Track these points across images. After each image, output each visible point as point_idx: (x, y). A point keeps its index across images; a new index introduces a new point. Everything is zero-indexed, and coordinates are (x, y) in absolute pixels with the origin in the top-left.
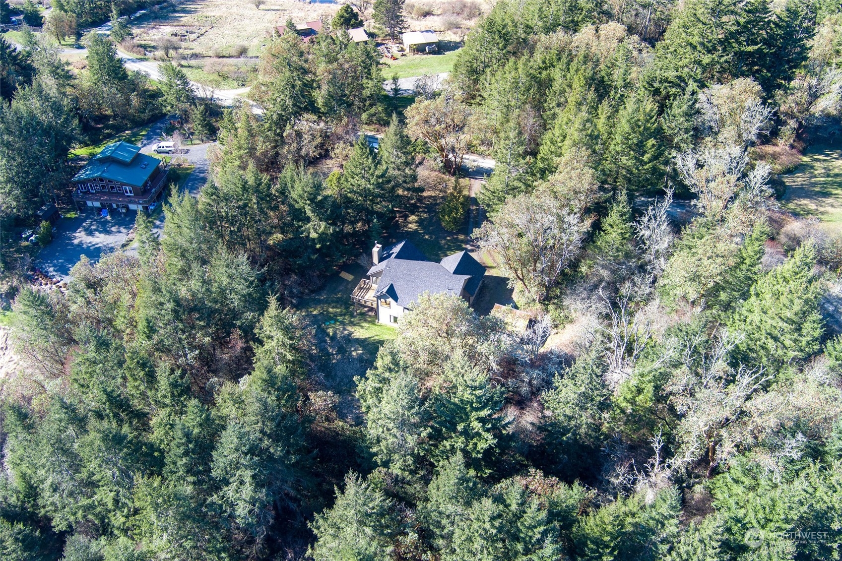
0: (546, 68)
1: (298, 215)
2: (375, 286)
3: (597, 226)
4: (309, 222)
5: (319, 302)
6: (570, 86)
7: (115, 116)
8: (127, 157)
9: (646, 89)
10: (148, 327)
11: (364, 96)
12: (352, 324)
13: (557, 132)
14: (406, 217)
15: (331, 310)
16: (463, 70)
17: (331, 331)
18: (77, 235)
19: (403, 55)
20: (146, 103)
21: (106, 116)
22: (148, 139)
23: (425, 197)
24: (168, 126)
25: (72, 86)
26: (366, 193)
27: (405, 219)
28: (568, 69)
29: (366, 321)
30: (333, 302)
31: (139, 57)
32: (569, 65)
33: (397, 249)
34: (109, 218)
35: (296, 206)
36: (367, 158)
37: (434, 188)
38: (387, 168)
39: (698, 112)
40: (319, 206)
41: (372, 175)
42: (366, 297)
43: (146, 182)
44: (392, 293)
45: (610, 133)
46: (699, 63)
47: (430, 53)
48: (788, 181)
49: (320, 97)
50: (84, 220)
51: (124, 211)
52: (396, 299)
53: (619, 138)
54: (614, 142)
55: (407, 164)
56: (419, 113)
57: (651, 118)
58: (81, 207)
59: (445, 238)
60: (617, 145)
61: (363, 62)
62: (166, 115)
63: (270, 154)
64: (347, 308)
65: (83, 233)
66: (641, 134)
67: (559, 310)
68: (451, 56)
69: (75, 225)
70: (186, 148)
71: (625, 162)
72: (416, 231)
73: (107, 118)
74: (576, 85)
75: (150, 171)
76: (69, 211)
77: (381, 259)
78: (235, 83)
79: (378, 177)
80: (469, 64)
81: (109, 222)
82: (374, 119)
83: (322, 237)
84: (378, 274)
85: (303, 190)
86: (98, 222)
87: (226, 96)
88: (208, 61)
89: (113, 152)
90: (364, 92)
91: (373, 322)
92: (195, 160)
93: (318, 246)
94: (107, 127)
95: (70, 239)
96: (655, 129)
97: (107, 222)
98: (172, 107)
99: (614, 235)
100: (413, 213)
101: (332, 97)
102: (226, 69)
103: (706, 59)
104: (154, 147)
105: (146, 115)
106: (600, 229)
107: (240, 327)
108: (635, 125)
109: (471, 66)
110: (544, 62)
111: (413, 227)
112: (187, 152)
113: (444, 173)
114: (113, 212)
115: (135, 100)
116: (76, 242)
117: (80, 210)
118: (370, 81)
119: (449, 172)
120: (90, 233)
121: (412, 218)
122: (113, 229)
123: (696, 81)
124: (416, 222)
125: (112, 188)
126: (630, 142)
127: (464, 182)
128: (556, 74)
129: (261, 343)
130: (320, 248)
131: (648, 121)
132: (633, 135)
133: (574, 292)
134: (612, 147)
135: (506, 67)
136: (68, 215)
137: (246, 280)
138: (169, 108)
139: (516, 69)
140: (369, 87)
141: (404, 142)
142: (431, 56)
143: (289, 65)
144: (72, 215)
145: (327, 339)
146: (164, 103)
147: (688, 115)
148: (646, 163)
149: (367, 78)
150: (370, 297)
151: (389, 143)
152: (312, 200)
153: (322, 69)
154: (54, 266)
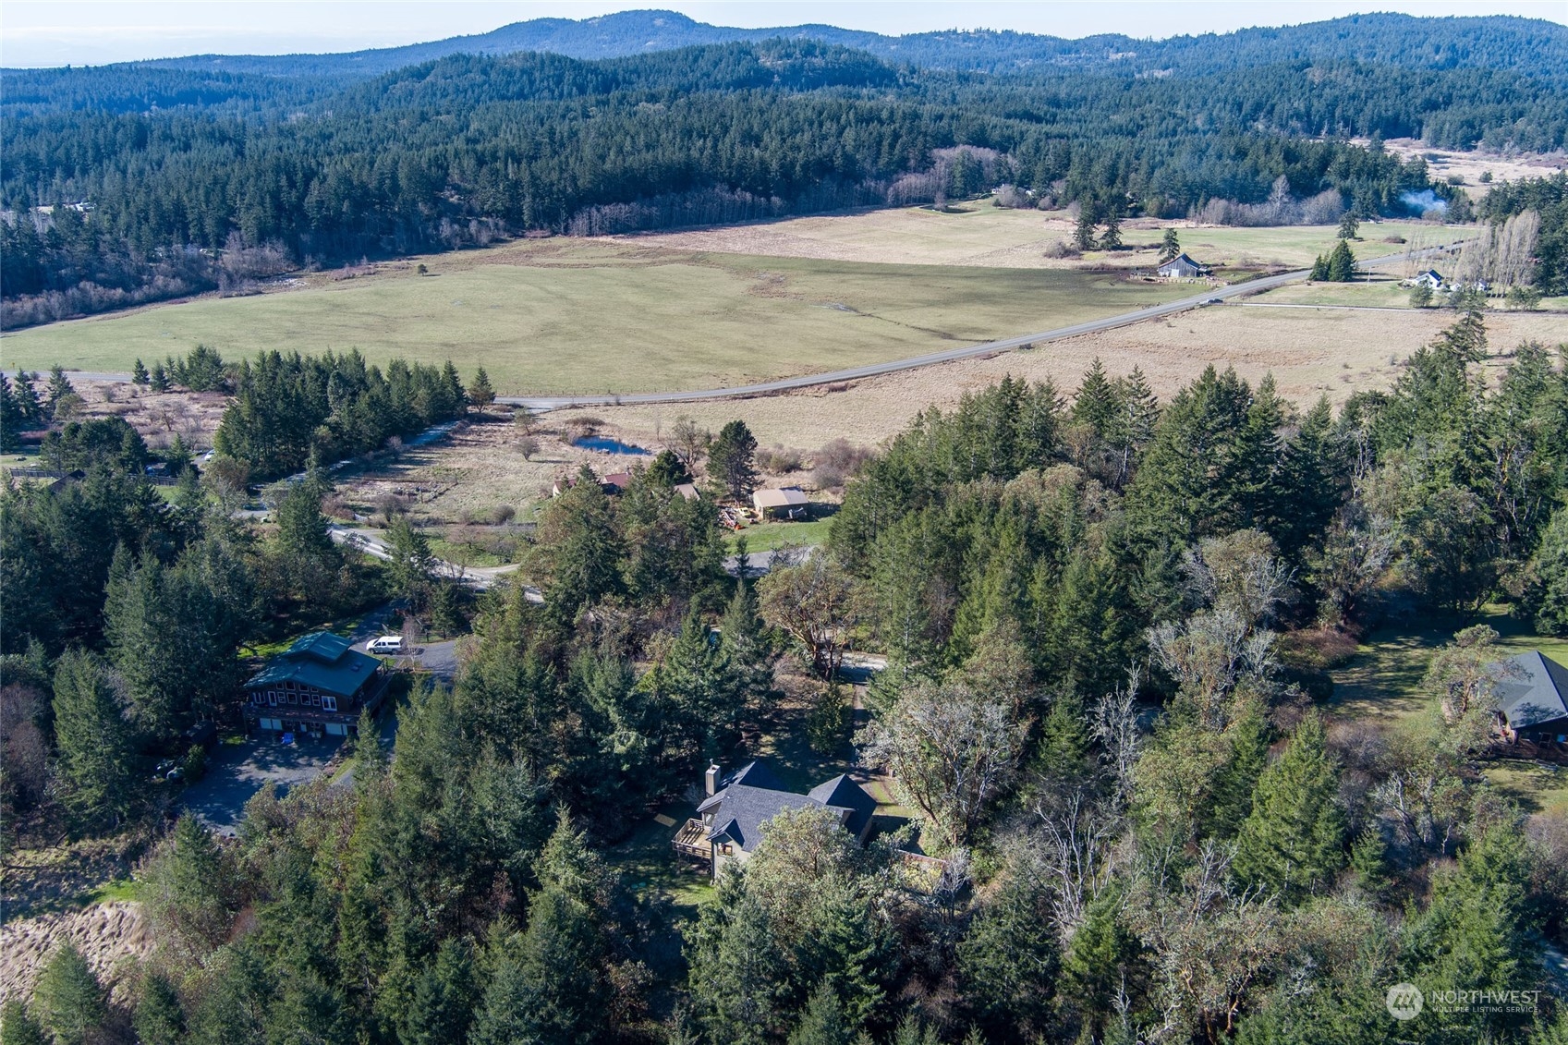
0: (961, 524)
1: (598, 723)
2: (708, 829)
3: (1037, 732)
4: (612, 732)
5: (622, 857)
6: (996, 545)
7: (309, 603)
8: (331, 653)
9: (1113, 552)
10: (373, 865)
11: (695, 570)
12: (675, 886)
13: (975, 604)
14: (757, 737)
15: (640, 868)
16: (843, 534)
17: (640, 897)
18: (243, 768)
19: (753, 523)
20: (360, 585)
21: (294, 601)
22: (359, 635)
23: (786, 711)
24: (392, 616)
25: (254, 553)
26: (695, 695)
27: (756, 741)
28: (993, 523)
29: (694, 882)
30: (644, 856)
31: (344, 521)
32: (993, 517)
33: (741, 775)
34: (294, 745)
35: (595, 708)
36: (701, 641)
37: (800, 698)
38: (729, 661)
39: (1183, 576)
40: (629, 706)
41: (707, 666)
42: (696, 845)
43: (358, 691)
44: (734, 832)
45: (1050, 604)
46: (1185, 512)
47: (795, 520)
48: (1337, 678)
49: (629, 569)
50: (256, 748)
51: (319, 735)
52: (740, 841)
53: (1063, 609)
54: (1057, 615)
55: (759, 655)
56: (775, 586)
57: (1108, 579)
58: (253, 730)
59: (816, 766)
60: (1062, 619)
61: (694, 520)
62: (390, 599)
63: (552, 647)
64: (666, 865)
65: (252, 766)
66: (1095, 602)
67: (988, 857)
68: (827, 522)
69: (241, 754)
70: (420, 646)
71: (1076, 643)
72: (772, 756)
73: (297, 604)
74: (1004, 542)
75: (364, 675)
76: (231, 735)
77: (718, 789)
78: (496, 559)
79: (717, 671)
80: (851, 527)
81: (294, 751)
82: (709, 603)
83: (630, 755)
84: (713, 809)
85: (606, 683)
86: (276, 751)
87: (483, 575)
88: (453, 528)
89: (312, 645)
90: (695, 563)
91: (705, 884)
92: (432, 663)
93: (625, 768)
94: (297, 617)
95: (232, 774)
96: (1115, 594)
97: (292, 751)
98: (400, 588)
99: (1064, 743)
100: (768, 733)
101: (648, 568)
102: (482, 538)
103: (1193, 505)
104: (371, 644)
105: (358, 601)
106: (1043, 735)
107: (508, 870)
108: (1085, 590)
109: (856, 530)
110: (959, 516)
111: (769, 751)
112: (421, 651)
113: (815, 678)
114: (300, 738)
115: (344, 578)
116: (242, 778)
117: (249, 732)
118: (704, 549)
119: (823, 675)
120: (264, 766)
121: (766, 739)
122: (300, 761)
123: (1183, 537)
124: (772, 745)
125: (305, 698)
126: (1080, 613)
127: (846, 689)
128: (977, 531)
129: (539, 887)
130: (628, 770)
131: (1102, 584)
132: (1083, 603)
133: (1008, 829)
134: (1055, 623)
135: (904, 523)
136: (230, 741)
137: (521, 799)
138: (395, 589)
139: (918, 525)
140: (703, 553)
141: (753, 626)
142: (797, 523)
143: (587, 521)
144: (236, 740)
145: (636, 909)
146: (389, 582)
147: (1167, 579)
148: (1106, 644)
149: (700, 543)
150: (702, 844)
151: (732, 623)
152: (620, 698)
153: (632, 531)
154: (206, 811)
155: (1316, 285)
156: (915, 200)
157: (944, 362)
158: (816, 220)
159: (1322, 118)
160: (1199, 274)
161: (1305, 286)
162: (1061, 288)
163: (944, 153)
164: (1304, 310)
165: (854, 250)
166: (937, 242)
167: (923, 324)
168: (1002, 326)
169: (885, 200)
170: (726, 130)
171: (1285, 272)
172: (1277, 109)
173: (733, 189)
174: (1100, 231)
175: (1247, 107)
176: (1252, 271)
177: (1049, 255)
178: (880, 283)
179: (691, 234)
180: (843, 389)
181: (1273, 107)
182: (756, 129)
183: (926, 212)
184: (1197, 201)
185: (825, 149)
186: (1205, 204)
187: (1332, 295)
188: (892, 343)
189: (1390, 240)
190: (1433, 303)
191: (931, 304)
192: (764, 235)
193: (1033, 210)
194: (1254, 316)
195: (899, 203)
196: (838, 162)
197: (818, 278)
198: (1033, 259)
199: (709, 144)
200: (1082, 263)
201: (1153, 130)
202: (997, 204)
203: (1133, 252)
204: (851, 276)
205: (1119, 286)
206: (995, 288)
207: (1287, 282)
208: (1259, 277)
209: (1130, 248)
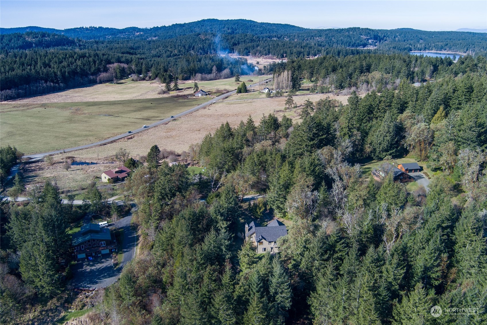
43: (111, 238)
44: (263, 238)
50: (82, 263)
52: (266, 239)
69: (80, 265)
75: (109, 233)
77: (249, 230)
92: (123, 226)
155: (239, 94)
156: (106, 81)
157: (155, 127)
158: (77, 90)
159: (208, 49)
160: (206, 95)
161: (236, 95)
162: (170, 102)
163: (111, 66)
164: (241, 101)
165: (96, 98)
166: (121, 93)
167: (137, 117)
168: (162, 115)
169: (97, 82)
170: (36, 63)
171: (229, 92)
172: (195, 47)
173: (46, 82)
174: (172, 85)
175: (187, 47)
176: (219, 93)
177: (159, 94)
178: (113, 107)
179: (36, 98)
180: (131, 138)
181: (194, 47)
182: (47, 62)
183: (111, 84)
184: (192, 74)
185: (73, 67)
186: (195, 75)
187: (245, 96)
188: (133, 123)
189: (248, 81)
190: (271, 96)
191: (135, 111)
192: (62, 96)
193: (144, 81)
194: (229, 104)
195: (101, 82)
196: (79, 70)
197: (91, 107)
198: (155, 95)
199: (33, 68)
200: (171, 95)
201: (165, 55)
202: (133, 80)
203: (183, 90)
204: (102, 106)
205: (186, 100)
206: (149, 105)
207: (232, 94)
208: (223, 94)
209: (182, 89)
